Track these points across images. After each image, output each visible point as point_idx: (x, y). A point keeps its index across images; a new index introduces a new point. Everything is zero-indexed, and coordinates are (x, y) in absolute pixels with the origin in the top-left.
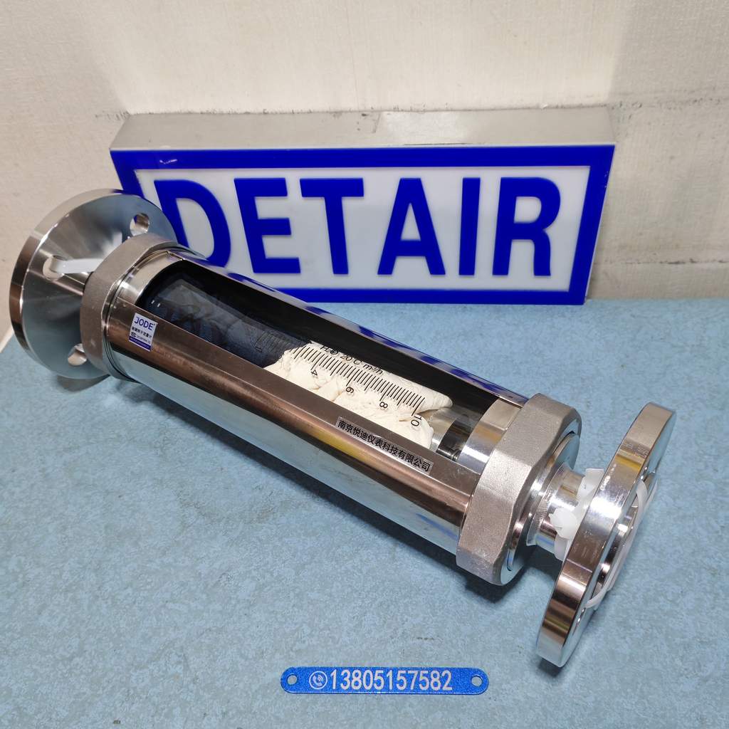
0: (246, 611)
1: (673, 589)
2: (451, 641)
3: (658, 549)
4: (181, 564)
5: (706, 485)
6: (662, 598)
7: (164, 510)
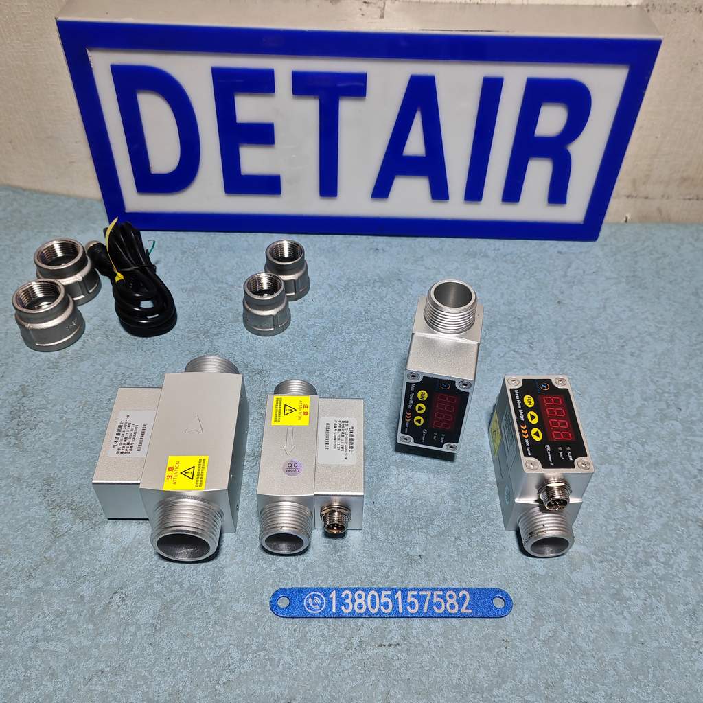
0: (152, 639)
1: (663, 548)
2: (422, 645)
3: (638, 503)
4: (55, 587)
5: (672, 425)
6: (654, 560)
7: (26, 518)
